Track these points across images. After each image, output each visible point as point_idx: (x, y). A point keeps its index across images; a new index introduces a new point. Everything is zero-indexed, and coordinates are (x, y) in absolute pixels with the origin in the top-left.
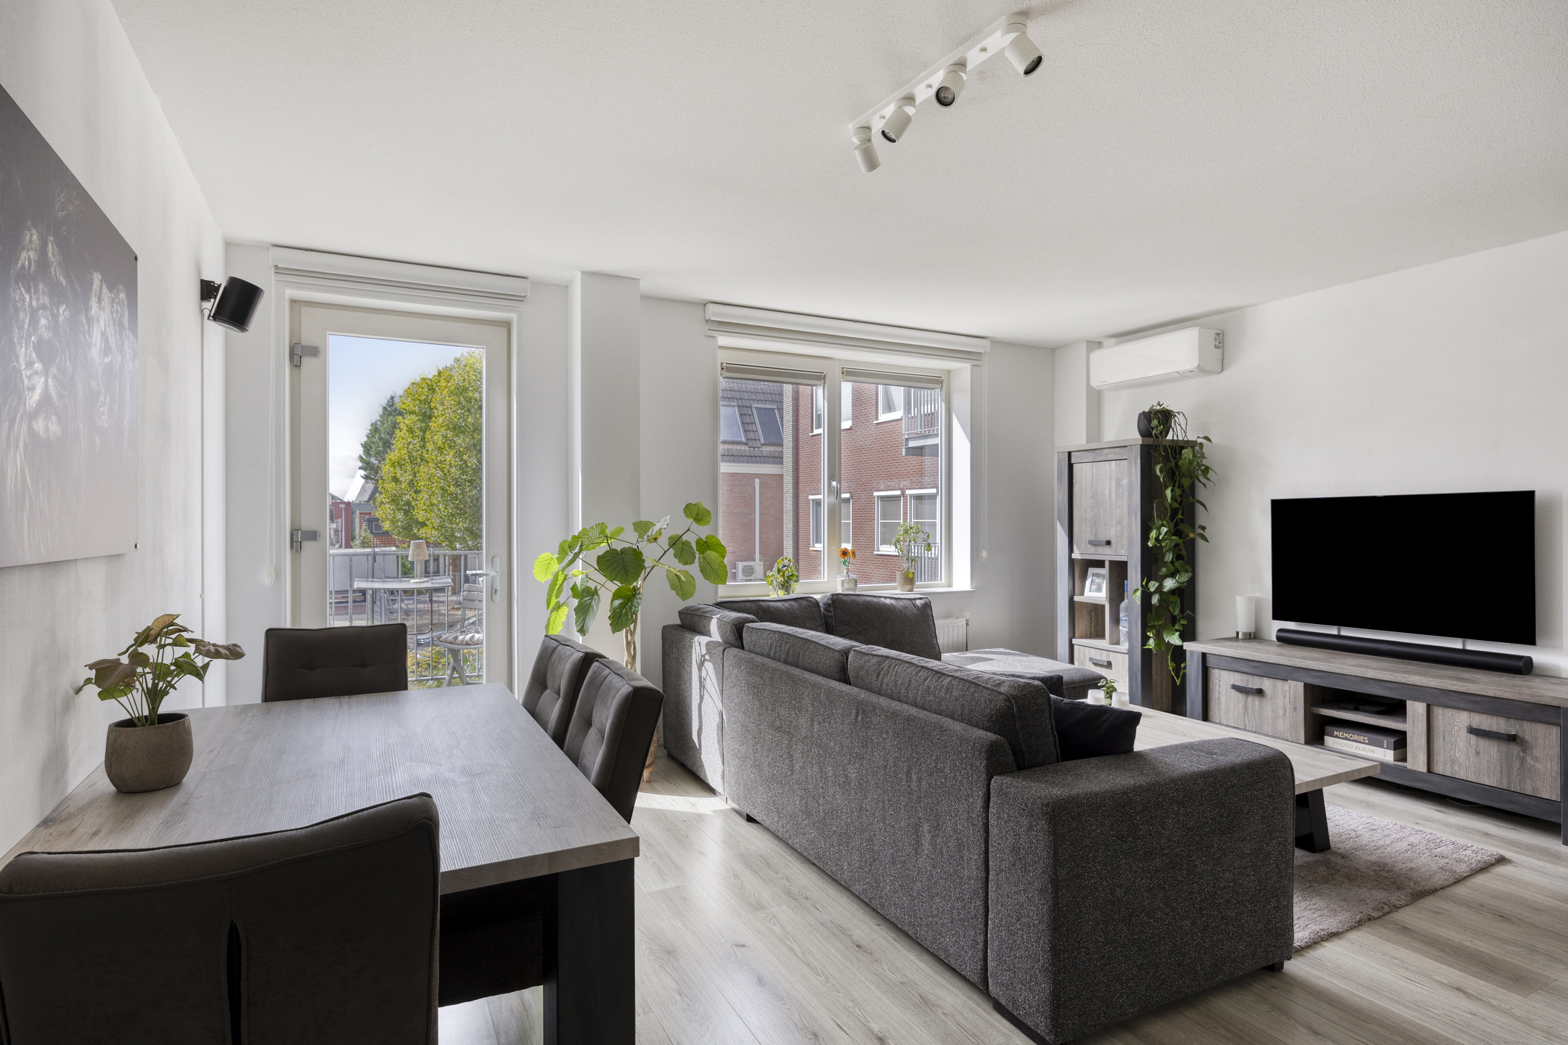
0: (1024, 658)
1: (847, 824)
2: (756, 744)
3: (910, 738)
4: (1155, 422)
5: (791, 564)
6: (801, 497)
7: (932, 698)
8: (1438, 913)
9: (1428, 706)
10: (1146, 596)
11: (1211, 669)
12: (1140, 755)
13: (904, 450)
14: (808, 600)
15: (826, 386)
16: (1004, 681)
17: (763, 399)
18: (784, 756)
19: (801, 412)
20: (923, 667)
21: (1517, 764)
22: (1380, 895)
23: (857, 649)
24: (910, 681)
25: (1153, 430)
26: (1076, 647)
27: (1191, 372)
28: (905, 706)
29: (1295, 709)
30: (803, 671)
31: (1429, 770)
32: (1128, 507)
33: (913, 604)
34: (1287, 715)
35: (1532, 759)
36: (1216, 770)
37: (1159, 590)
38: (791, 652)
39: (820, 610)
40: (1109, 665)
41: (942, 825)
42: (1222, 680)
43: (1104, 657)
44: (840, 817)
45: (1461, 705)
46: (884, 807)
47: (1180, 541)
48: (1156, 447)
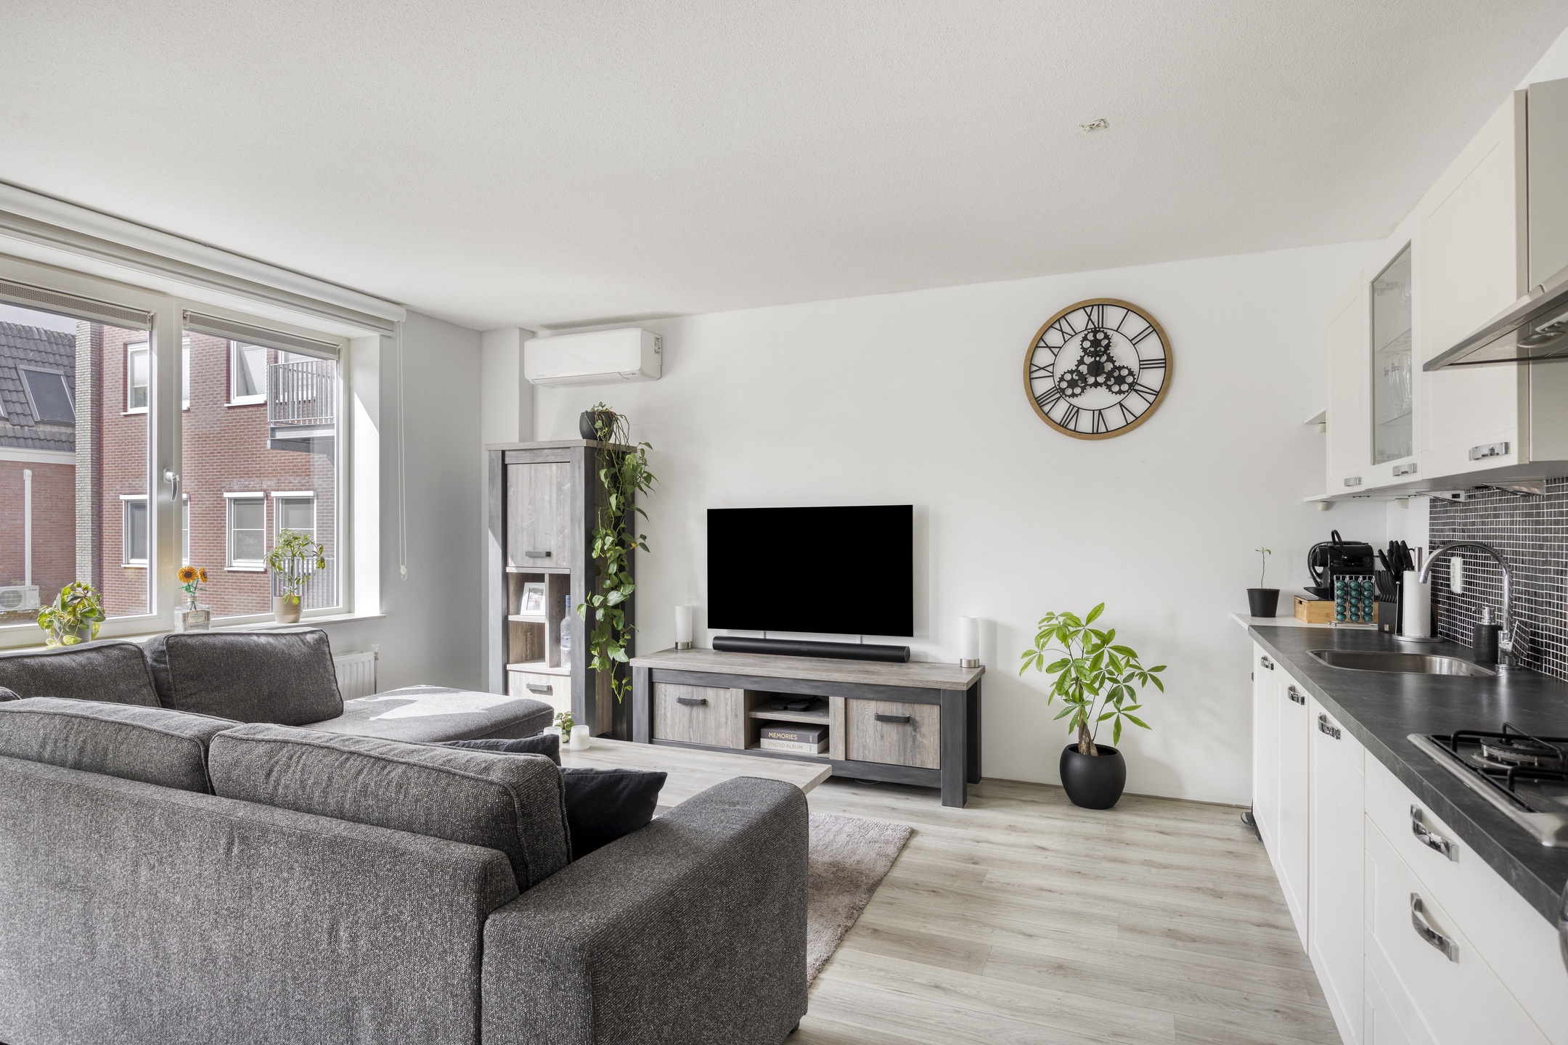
0: (454, 695)
1: (209, 1028)
2: (11, 915)
3: (334, 874)
4: (599, 424)
5: (89, 594)
6: (108, 497)
7: (370, 802)
8: (891, 904)
9: (846, 699)
10: (591, 611)
11: (657, 684)
12: (662, 826)
13: (269, 442)
14: (122, 649)
15: (155, 332)
16: (493, 763)
17: (39, 359)
18: (74, 931)
19: (106, 383)
20: (352, 753)
21: (910, 742)
22: (845, 900)
23: (227, 732)
24: (330, 779)
25: (597, 432)
26: (511, 674)
27: (632, 374)
28: (323, 821)
29: (736, 716)
30: (116, 780)
31: (846, 759)
32: (571, 515)
33: (302, 641)
34: (729, 722)
35: (921, 736)
36: (751, 827)
37: (604, 605)
38: (89, 748)
39: (144, 662)
40: (549, 690)
41: (398, 1003)
42: (668, 694)
43: (543, 682)
44: (196, 1018)
45: (871, 696)
46: (284, 990)
47: (623, 552)
48: (600, 450)
